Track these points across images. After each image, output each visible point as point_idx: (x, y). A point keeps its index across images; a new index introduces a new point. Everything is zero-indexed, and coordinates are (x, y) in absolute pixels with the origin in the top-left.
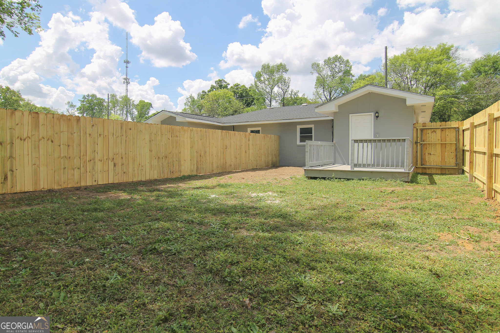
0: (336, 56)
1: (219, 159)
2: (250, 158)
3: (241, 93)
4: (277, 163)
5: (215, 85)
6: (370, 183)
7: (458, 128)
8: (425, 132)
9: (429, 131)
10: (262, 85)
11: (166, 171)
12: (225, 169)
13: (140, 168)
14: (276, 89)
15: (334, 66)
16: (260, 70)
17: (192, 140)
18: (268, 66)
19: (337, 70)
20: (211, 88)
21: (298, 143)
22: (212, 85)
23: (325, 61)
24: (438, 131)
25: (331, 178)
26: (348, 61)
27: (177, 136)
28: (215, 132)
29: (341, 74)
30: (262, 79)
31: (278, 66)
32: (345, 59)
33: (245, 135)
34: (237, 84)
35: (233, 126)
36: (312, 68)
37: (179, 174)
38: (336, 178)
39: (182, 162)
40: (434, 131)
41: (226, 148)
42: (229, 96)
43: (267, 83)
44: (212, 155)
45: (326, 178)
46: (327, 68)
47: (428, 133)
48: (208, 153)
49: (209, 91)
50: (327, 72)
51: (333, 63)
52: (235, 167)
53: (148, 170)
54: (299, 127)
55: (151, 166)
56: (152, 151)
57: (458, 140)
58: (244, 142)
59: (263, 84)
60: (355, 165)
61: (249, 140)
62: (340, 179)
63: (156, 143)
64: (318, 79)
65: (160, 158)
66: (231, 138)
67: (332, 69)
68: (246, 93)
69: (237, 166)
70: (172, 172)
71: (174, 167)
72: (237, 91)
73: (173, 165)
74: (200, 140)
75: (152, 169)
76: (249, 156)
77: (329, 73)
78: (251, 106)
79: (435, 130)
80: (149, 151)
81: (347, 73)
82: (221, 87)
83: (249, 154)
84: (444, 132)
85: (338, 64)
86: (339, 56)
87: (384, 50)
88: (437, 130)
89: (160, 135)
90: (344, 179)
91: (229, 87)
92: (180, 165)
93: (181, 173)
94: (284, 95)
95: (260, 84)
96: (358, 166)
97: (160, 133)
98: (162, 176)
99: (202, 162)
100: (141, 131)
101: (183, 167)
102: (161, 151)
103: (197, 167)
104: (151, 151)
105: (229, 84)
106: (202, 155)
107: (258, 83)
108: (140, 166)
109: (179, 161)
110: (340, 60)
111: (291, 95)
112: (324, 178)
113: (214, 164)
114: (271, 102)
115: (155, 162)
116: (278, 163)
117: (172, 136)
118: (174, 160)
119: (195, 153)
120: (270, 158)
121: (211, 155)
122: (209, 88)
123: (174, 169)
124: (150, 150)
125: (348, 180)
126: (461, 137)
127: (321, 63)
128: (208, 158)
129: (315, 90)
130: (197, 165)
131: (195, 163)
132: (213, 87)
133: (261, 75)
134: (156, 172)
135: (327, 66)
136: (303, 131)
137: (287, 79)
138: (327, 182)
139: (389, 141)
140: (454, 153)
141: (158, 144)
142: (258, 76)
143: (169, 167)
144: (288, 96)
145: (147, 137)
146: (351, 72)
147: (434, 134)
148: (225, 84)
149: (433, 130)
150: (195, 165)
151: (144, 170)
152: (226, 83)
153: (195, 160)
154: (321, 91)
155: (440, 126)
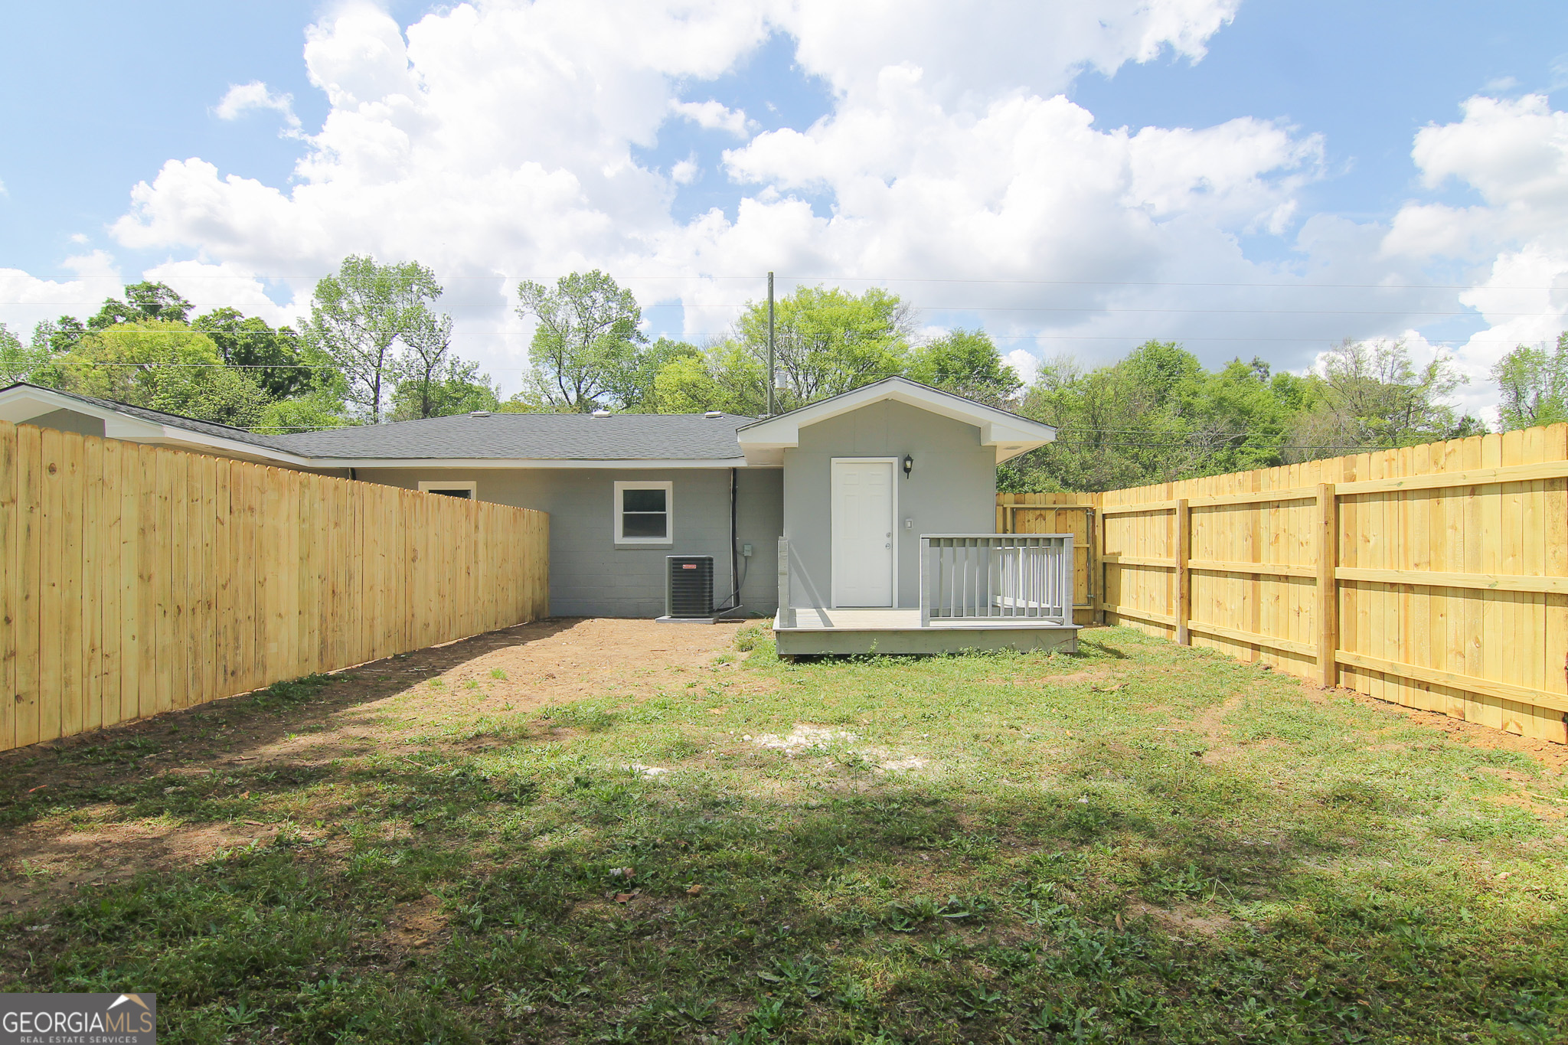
0: (597, 274)
1: (393, 602)
2: (480, 594)
3: (247, 346)
4: (544, 608)
5: (125, 301)
6: (981, 663)
7: (1094, 511)
8: (1020, 516)
9: (1031, 515)
10: (342, 327)
11: (208, 670)
12: (410, 640)
13: (96, 668)
14: (398, 349)
15: (590, 303)
16: (337, 274)
17: (306, 526)
18: (368, 268)
19: (596, 316)
20: (107, 310)
21: (619, 538)
22: (110, 301)
23: (561, 282)
24: (1051, 516)
25: (864, 655)
26: (628, 294)
27: (251, 509)
28: (381, 496)
29: (607, 329)
30: (345, 305)
31: (404, 273)
32: (622, 286)
33: (468, 509)
34: (230, 309)
35: (353, 469)
36: (522, 297)
37: (259, 676)
38: (883, 655)
39: (270, 627)
40: (1041, 515)
41: (414, 560)
42: (196, 352)
43: (361, 321)
44: (371, 588)
45: (850, 656)
46: (567, 304)
47: (1029, 521)
48: (358, 579)
49: (98, 323)
50: (567, 315)
51: (586, 292)
52: (438, 631)
53: (131, 673)
54: (620, 487)
55: (147, 651)
56: (150, 578)
57: (1091, 538)
58: (464, 536)
59: (349, 324)
60: (935, 614)
61: (477, 527)
62: (894, 656)
63: (168, 541)
64: (542, 336)
65: (184, 611)
66: (427, 520)
67: (583, 311)
68: (267, 347)
69: (444, 627)
70: (233, 673)
71: (237, 648)
72: (228, 335)
73: (237, 639)
74: (332, 526)
75: (148, 665)
76: (477, 588)
77: (575, 322)
78: (284, 395)
79: (1043, 512)
80: (135, 579)
81: (625, 328)
82: (154, 310)
83: (477, 580)
84: (1062, 517)
85: (599, 297)
86: (603, 274)
87: (766, 281)
88: (1048, 512)
89: (185, 501)
90: (906, 655)
91: (192, 316)
92: (260, 638)
93: (264, 673)
94: (428, 371)
95: (333, 322)
96: (940, 614)
97: (183, 493)
98: (192, 696)
99: (337, 619)
100: (102, 479)
101: (273, 647)
102: (190, 580)
103: (323, 642)
104: (145, 578)
105: (190, 307)
106: (338, 591)
107: (327, 317)
108: (98, 653)
109: (259, 620)
110: (605, 287)
111: (452, 372)
112: (844, 657)
113: (377, 622)
114: (376, 389)
115: (163, 633)
116: (546, 605)
117: (234, 508)
118: (241, 616)
119: (316, 582)
120: (529, 593)
121: (366, 588)
122: (95, 310)
123: (240, 659)
124: (141, 577)
125: (918, 657)
126: (1099, 532)
127: (552, 286)
128: (358, 598)
129: (530, 366)
130: (321, 633)
131: (316, 622)
132: (112, 312)
133: (340, 293)
134: (165, 679)
135: (567, 299)
136: (633, 500)
137: (439, 319)
138: (861, 668)
139: (950, 541)
140: (1085, 571)
141: (175, 543)
142: (329, 292)
143: (221, 650)
144: (442, 377)
145: (130, 512)
146: (639, 328)
147: (1040, 523)
148: (172, 303)
149: (1038, 512)
150: (317, 632)
151: (115, 675)
152: (178, 298)
153: (316, 611)
154: (550, 374)
155: (1055, 503)
